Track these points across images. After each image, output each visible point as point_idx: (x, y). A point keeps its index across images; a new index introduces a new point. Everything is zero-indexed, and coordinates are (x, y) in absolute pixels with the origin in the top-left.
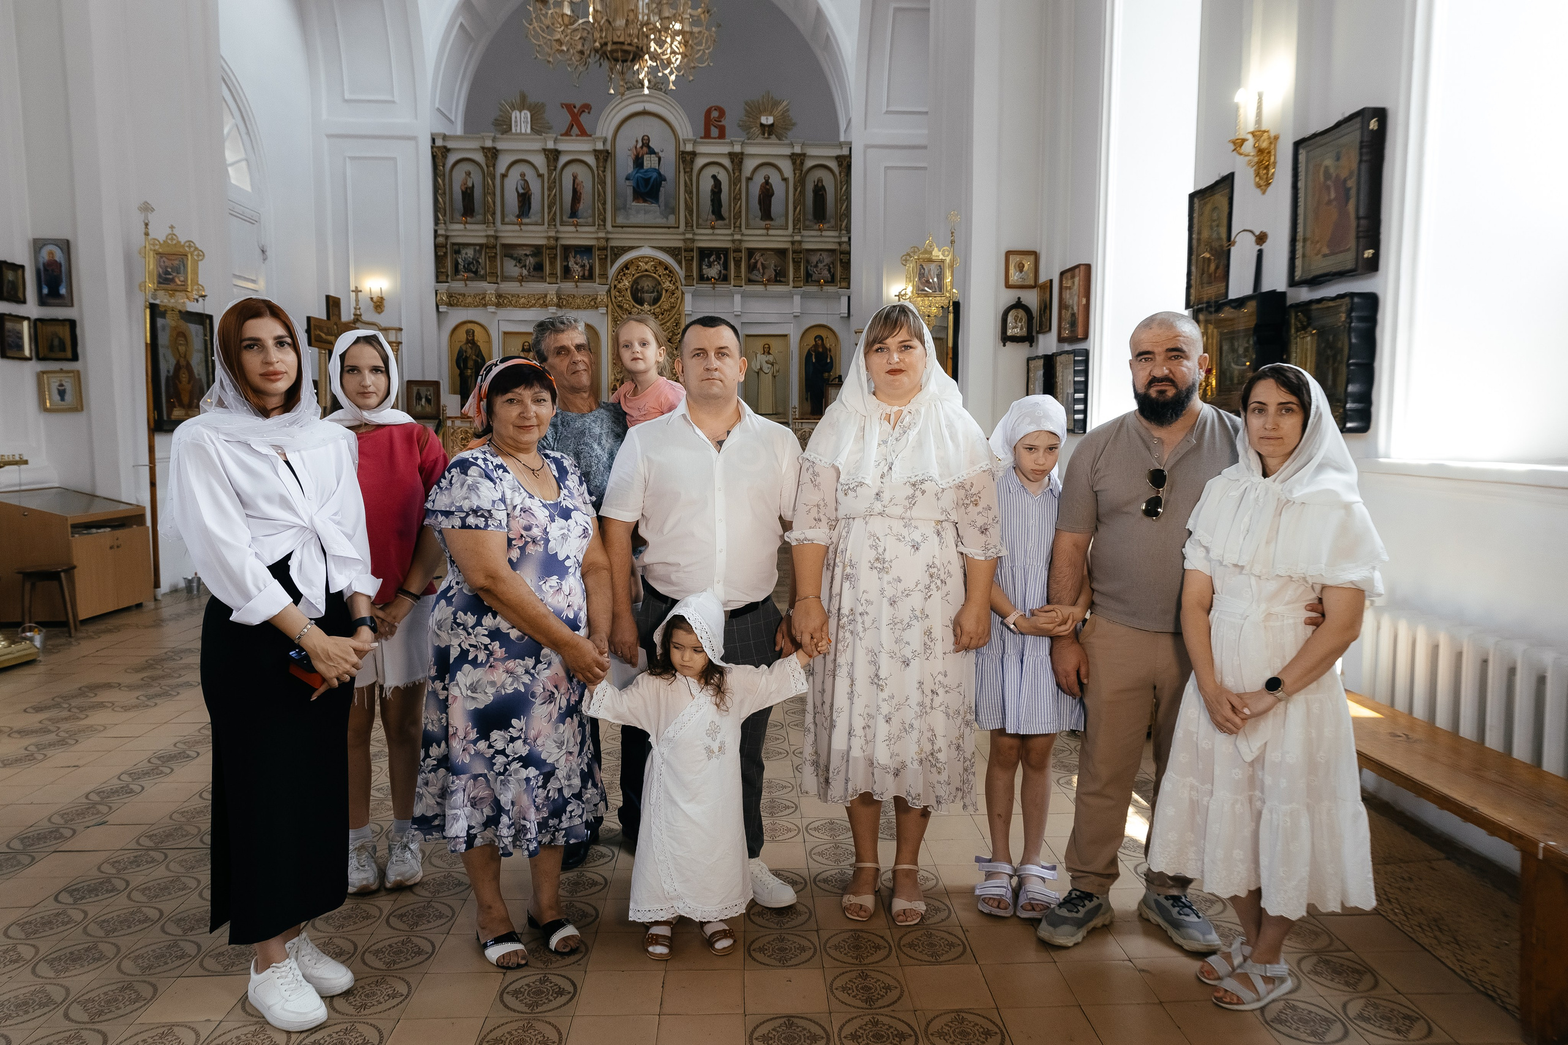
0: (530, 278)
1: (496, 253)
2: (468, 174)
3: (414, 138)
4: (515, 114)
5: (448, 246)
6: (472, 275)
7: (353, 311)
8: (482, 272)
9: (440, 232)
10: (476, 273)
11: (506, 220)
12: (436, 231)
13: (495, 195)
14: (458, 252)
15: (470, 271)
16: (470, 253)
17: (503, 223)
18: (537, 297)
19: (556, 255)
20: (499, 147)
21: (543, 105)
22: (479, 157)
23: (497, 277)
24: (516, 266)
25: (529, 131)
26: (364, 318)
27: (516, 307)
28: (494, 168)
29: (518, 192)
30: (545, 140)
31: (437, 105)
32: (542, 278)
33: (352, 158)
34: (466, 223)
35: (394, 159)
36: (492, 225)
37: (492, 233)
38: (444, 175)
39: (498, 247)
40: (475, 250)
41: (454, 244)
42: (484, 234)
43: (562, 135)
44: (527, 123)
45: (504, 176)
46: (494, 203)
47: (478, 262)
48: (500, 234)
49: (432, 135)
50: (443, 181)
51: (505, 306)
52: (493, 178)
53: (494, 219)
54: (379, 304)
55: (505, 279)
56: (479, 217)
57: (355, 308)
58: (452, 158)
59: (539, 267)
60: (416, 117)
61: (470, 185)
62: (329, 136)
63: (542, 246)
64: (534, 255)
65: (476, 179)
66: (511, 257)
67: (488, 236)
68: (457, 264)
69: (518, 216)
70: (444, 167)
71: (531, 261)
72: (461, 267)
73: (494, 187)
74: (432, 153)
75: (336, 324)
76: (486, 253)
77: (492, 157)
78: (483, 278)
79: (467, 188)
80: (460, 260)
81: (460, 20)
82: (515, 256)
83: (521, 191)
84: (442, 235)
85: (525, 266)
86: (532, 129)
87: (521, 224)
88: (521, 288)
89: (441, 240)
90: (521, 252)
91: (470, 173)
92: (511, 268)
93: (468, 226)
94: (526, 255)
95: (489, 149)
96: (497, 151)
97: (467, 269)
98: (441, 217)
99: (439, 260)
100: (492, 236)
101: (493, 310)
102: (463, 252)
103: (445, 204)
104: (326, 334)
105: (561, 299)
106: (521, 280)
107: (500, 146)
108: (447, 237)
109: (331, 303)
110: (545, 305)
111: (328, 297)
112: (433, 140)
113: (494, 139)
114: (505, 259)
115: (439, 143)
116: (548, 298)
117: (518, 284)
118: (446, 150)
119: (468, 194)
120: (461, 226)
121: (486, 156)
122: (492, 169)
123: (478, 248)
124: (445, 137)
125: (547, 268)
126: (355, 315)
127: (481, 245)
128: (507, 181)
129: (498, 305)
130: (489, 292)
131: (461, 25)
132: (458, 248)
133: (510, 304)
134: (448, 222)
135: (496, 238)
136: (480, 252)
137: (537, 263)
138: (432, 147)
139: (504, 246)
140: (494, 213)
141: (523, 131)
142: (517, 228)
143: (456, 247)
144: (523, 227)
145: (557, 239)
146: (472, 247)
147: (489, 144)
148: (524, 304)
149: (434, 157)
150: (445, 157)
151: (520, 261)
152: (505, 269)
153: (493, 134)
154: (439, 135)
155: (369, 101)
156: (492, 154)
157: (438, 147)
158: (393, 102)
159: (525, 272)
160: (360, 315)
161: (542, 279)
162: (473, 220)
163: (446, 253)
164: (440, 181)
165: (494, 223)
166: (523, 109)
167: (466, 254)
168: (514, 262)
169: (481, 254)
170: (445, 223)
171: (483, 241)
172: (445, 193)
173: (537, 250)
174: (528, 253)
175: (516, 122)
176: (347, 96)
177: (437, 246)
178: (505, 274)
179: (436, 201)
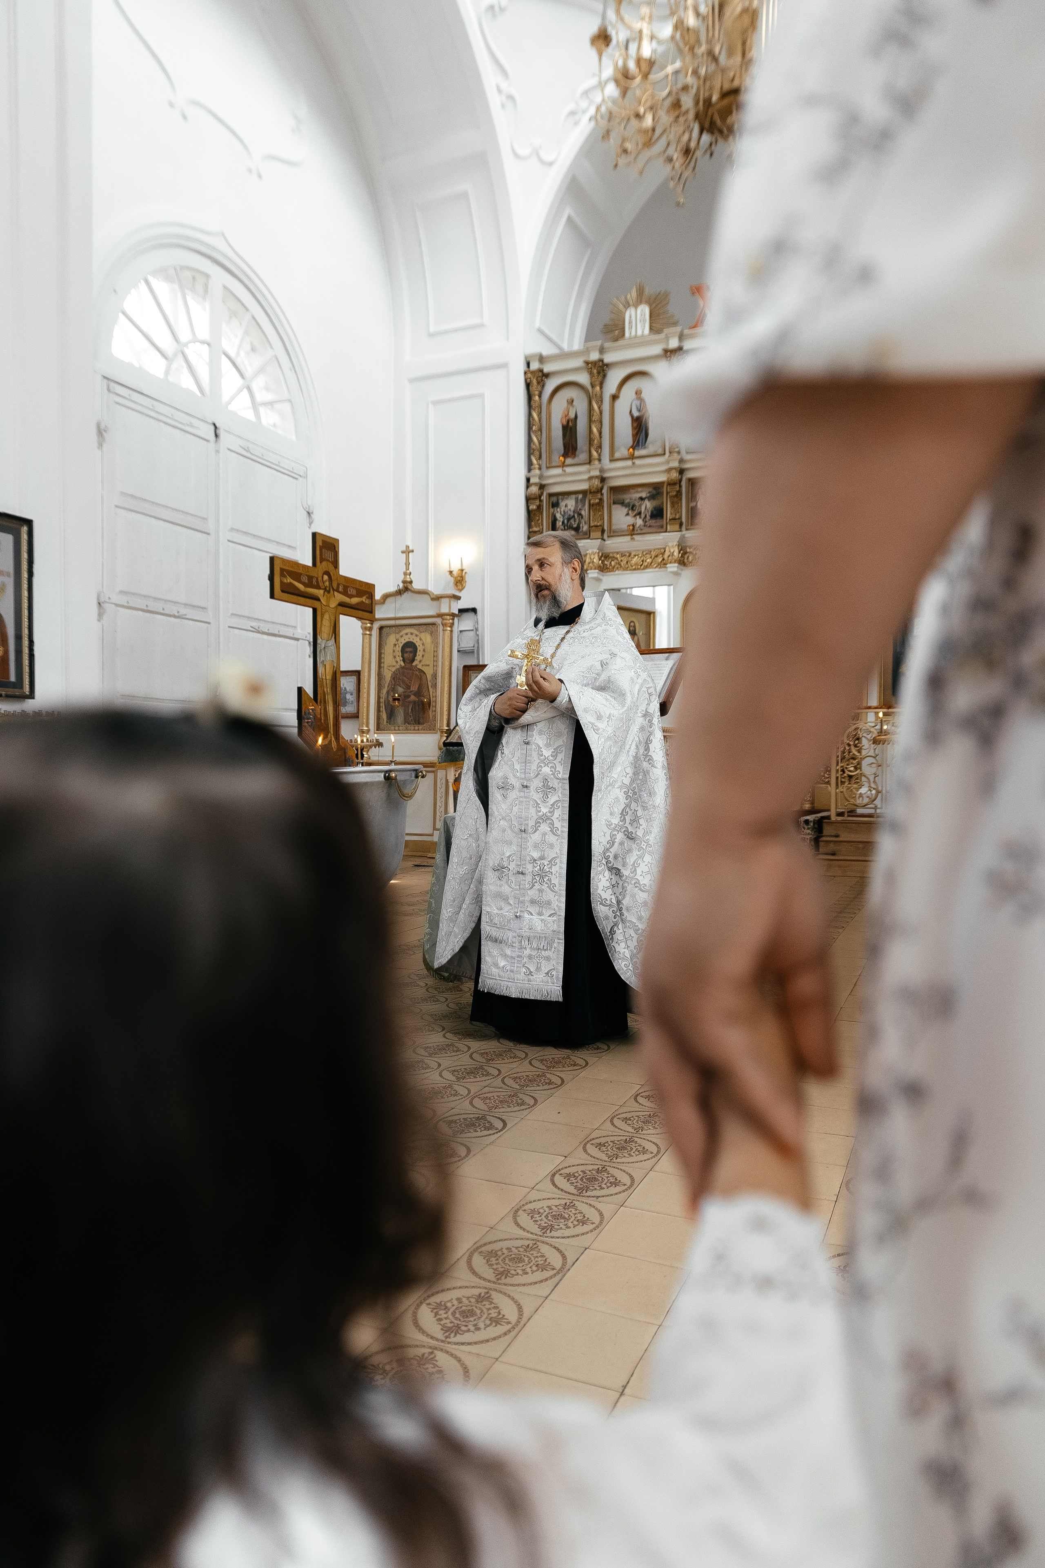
0: (646, 530)
1: (601, 500)
2: (571, 402)
3: (504, 366)
4: (630, 314)
5: (544, 498)
6: (573, 532)
7: (402, 577)
8: (585, 528)
9: (532, 481)
10: (577, 529)
11: (617, 455)
12: (528, 480)
13: (601, 422)
14: (556, 505)
15: (570, 528)
16: (570, 504)
17: (612, 460)
18: (653, 554)
19: (679, 493)
20: (606, 361)
21: (666, 295)
22: (583, 378)
23: (603, 531)
24: (628, 514)
25: (647, 331)
26: (416, 586)
27: (626, 569)
28: (601, 388)
29: (632, 416)
30: (667, 339)
31: (537, 324)
32: (662, 527)
33: (435, 403)
34: (563, 465)
35: (481, 396)
36: (597, 462)
37: (597, 473)
38: (540, 406)
39: (605, 491)
40: (577, 499)
41: (551, 495)
42: (586, 477)
43: (690, 328)
44: (644, 321)
45: (615, 397)
46: (600, 433)
47: (580, 515)
48: (606, 475)
49: (526, 358)
50: (539, 414)
51: (612, 569)
52: (600, 401)
53: (600, 455)
54: (460, 580)
55: (614, 534)
56: (582, 456)
57: (405, 574)
58: (551, 385)
59: (658, 513)
60: (508, 340)
61: (572, 416)
62: (412, 381)
63: (662, 483)
64: (652, 497)
65: (581, 407)
66: (622, 503)
67: (591, 478)
68: (555, 520)
69: (634, 447)
70: (540, 396)
71: (648, 505)
72: (559, 524)
73: (601, 413)
74: (526, 380)
75: (327, 573)
76: (590, 501)
77: (599, 373)
78: (587, 535)
79: (568, 422)
80: (558, 516)
81: (568, 211)
82: (627, 501)
83: (636, 414)
84: (535, 484)
85: (639, 514)
86: (651, 328)
87: (632, 457)
88: (633, 543)
89: (534, 489)
90: (635, 495)
91: (573, 401)
92: (621, 518)
93: (569, 470)
94: (641, 499)
95: (594, 363)
96: (607, 365)
97: (567, 526)
98: (535, 461)
99: (531, 516)
100: (597, 477)
101: (596, 575)
102: (562, 504)
103: (540, 443)
104: (309, 585)
105: (685, 553)
106: (632, 531)
107: (608, 358)
108: (542, 487)
109: (319, 543)
110: (663, 564)
111: (314, 535)
112: (528, 364)
113: (602, 351)
114: (614, 507)
115: (535, 366)
116: (667, 554)
117: (628, 538)
118: (543, 376)
119: (569, 429)
120: (559, 471)
121: (591, 374)
122: (598, 388)
123: (580, 496)
124: (542, 359)
125: (669, 513)
126: (404, 582)
127: (584, 493)
128: (618, 403)
129: (603, 569)
130: (590, 551)
131: (570, 219)
132: (555, 500)
133: (619, 567)
134: (544, 467)
135: (603, 480)
136: (583, 501)
137: (655, 508)
138: (525, 373)
139: (614, 490)
140: (600, 447)
141: (639, 333)
142: (629, 463)
143: (554, 499)
144: (637, 462)
145: (681, 471)
146: (574, 496)
147: (594, 356)
148: (636, 564)
149: (528, 385)
150: (542, 384)
151: (633, 508)
152: (614, 521)
153: (599, 343)
154: (533, 356)
155: (456, 330)
156: (599, 370)
157: (533, 373)
158: (481, 326)
159: (639, 522)
160: (411, 582)
161: (663, 529)
162: (576, 460)
163: (540, 507)
164: (535, 415)
165: (600, 460)
166: (641, 303)
167: (566, 506)
168: (625, 510)
169: (584, 505)
170: (540, 469)
171: (584, 486)
172: (540, 430)
173: (656, 490)
174: (644, 495)
175: (630, 322)
176: (432, 329)
177: (528, 499)
178: (614, 527)
179: (530, 440)
